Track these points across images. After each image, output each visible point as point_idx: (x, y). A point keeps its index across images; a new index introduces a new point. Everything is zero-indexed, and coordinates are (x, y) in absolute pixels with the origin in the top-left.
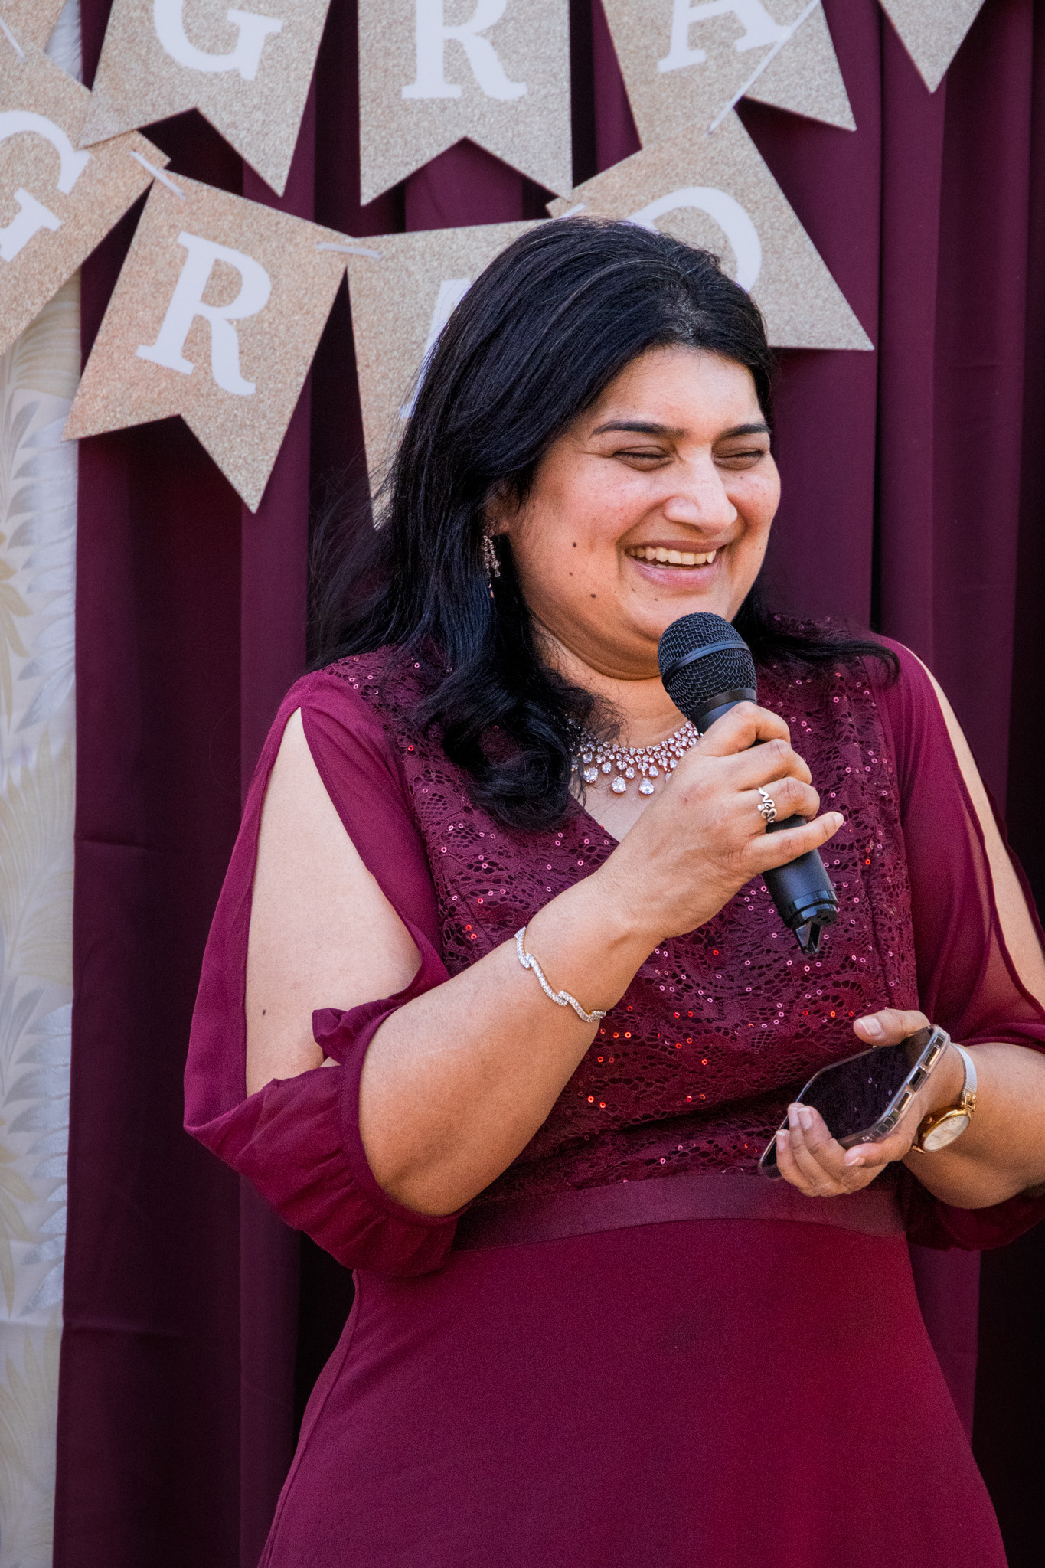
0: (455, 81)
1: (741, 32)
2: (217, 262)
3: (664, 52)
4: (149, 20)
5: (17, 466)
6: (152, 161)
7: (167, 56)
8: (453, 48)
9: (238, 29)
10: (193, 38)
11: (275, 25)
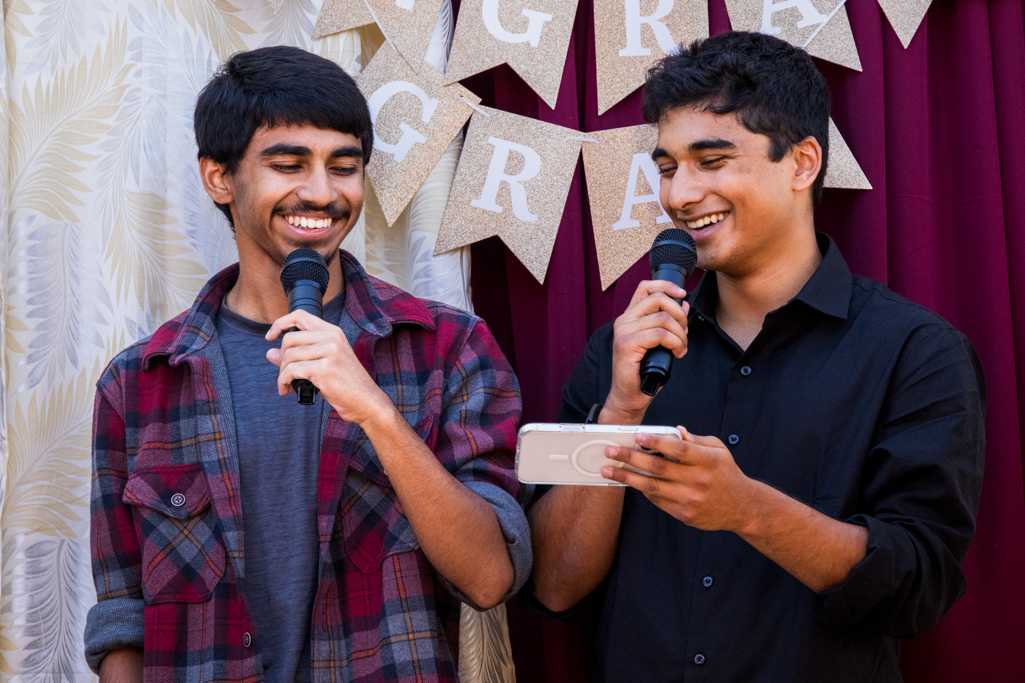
0: (647, 46)
1: (800, 17)
4: (480, 16)
5: (415, 272)
6: (472, 100)
7: (490, 35)
8: (646, 29)
9: (528, 19)
10: (504, 25)
11: (549, 17)
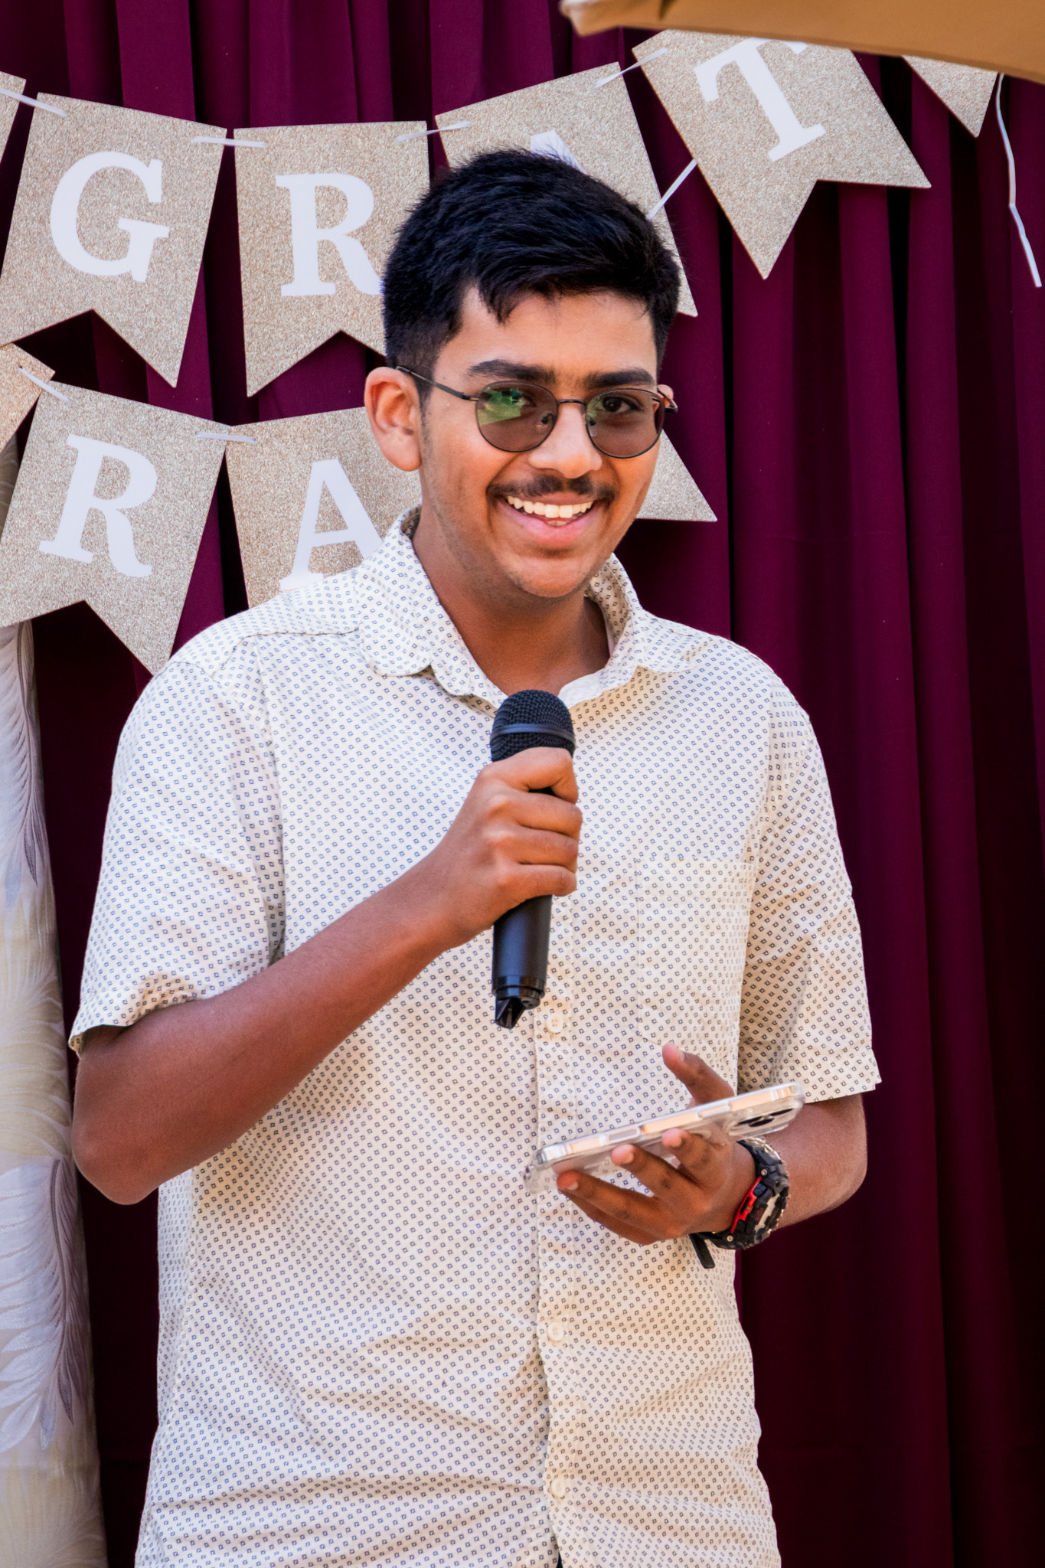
0: (329, 278)
2: (105, 460)
4: (46, 231)
6: (38, 374)
7: (64, 263)
8: (326, 249)
9: (129, 236)
10: (88, 246)
11: (163, 231)
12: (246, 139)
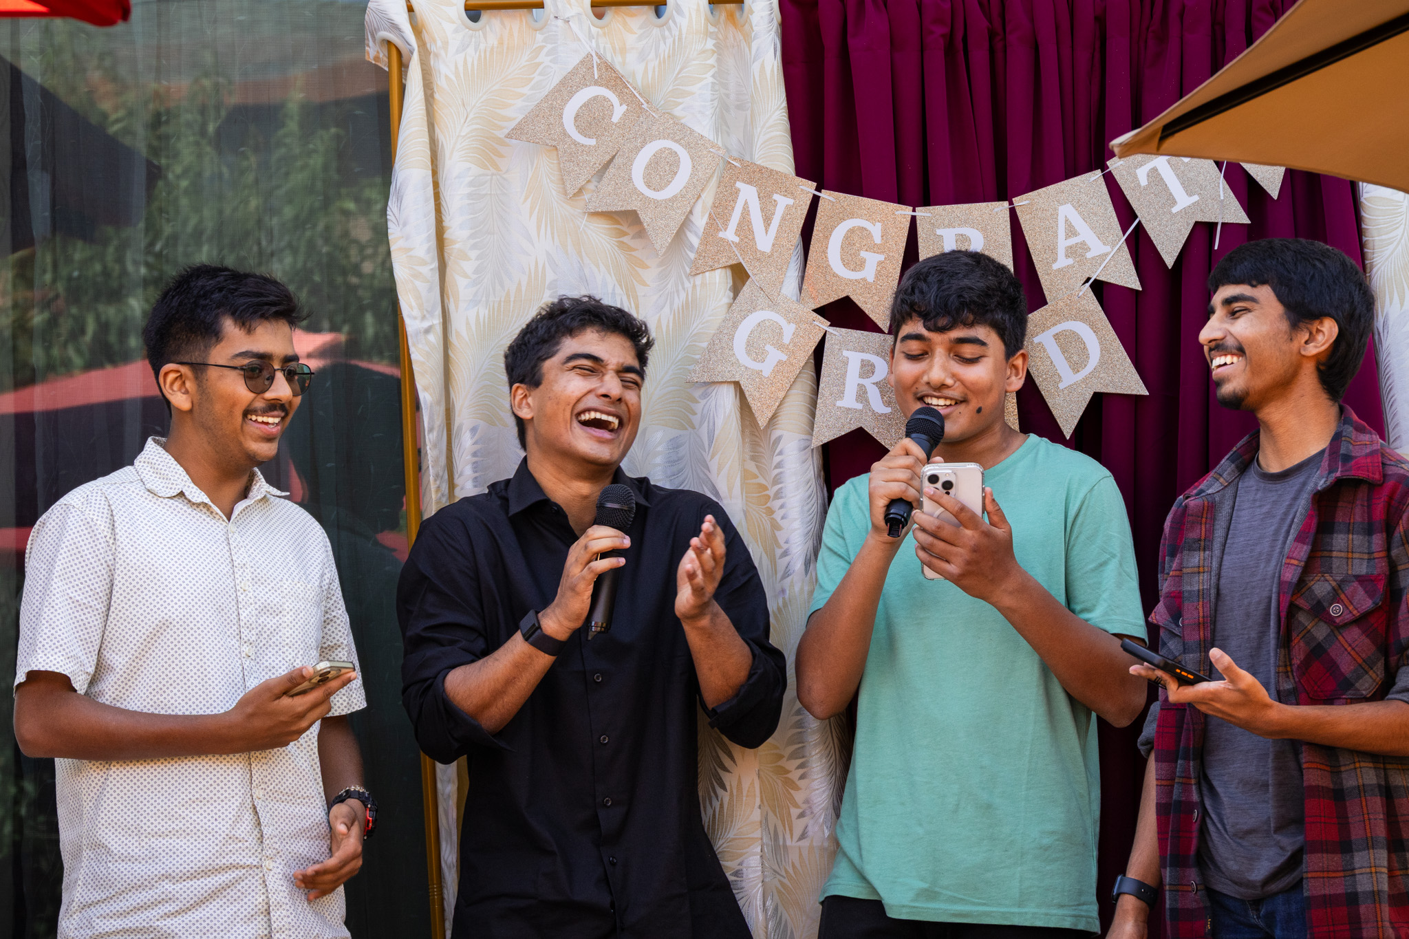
1: (1089, 249)
2: (862, 361)
3: (1055, 260)
4: (826, 256)
5: (775, 463)
6: (823, 324)
7: (835, 273)
9: (865, 260)
11: (881, 257)
12: (921, 212)
